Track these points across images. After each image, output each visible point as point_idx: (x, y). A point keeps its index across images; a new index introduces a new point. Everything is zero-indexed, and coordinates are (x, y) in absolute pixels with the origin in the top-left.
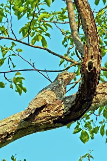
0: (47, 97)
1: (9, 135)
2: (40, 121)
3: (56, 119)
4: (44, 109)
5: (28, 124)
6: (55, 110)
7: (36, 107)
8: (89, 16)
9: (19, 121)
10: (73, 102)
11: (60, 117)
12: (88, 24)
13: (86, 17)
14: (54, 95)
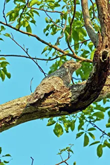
0: (55, 84)
1: (13, 119)
2: (47, 107)
3: (63, 106)
4: (51, 95)
5: (33, 109)
6: (63, 98)
7: (44, 93)
8: (106, 5)
9: (25, 105)
10: (82, 91)
11: (67, 105)
12: (105, 13)
13: (104, 6)
14: (61, 82)
